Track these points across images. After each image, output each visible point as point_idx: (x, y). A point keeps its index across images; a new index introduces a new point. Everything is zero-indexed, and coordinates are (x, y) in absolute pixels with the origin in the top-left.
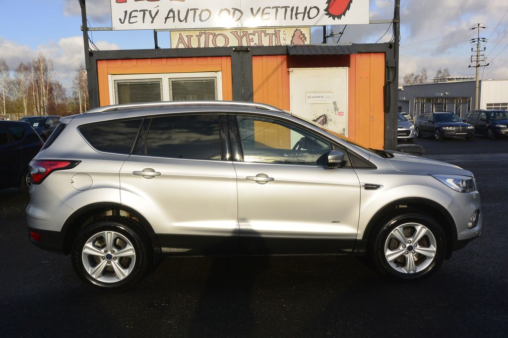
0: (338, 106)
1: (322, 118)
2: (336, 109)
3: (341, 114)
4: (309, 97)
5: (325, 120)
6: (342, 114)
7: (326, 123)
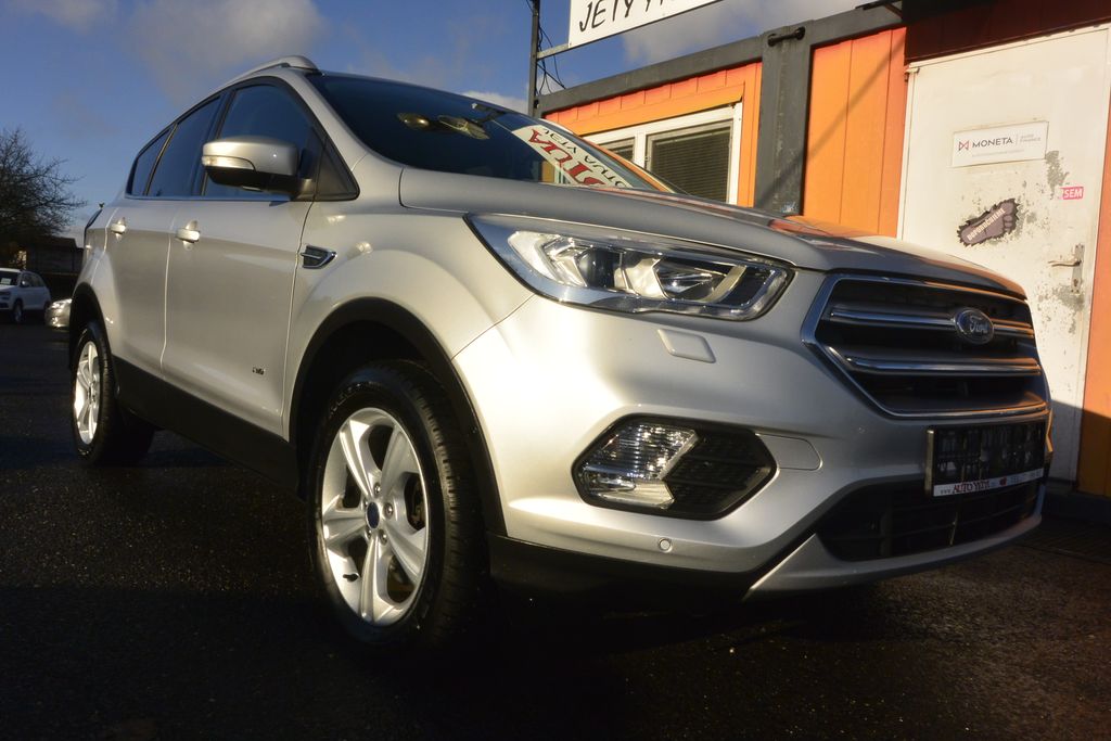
0: (1064, 168)
1: (1001, 212)
2: (1055, 178)
3: (1073, 193)
4: (961, 146)
5: (1010, 218)
6: (1077, 193)
7: (1013, 227)
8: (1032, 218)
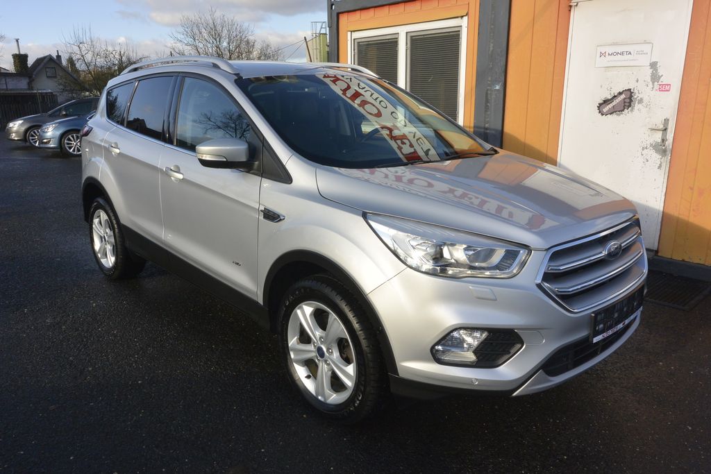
0: (661, 72)
1: (623, 96)
2: (655, 77)
3: (665, 88)
4: (602, 54)
5: (628, 100)
6: (667, 88)
7: (629, 106)
8: (641, 101)
